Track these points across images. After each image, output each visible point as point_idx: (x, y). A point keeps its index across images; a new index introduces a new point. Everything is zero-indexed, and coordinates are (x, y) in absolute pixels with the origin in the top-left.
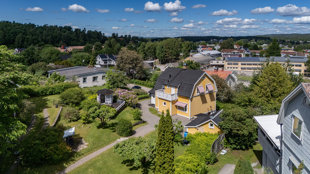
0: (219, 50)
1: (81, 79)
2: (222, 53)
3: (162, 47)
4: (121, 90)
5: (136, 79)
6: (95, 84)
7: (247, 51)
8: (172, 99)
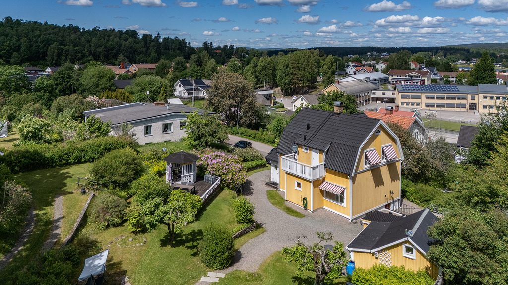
0: (384, 72)
1: (142, 128)
2: (391, 78)
3: (287, 67)
4: (213, 154)
5: (241, 126)
6: (167, 137)
7: (434, 74)
8: (313, 176)
